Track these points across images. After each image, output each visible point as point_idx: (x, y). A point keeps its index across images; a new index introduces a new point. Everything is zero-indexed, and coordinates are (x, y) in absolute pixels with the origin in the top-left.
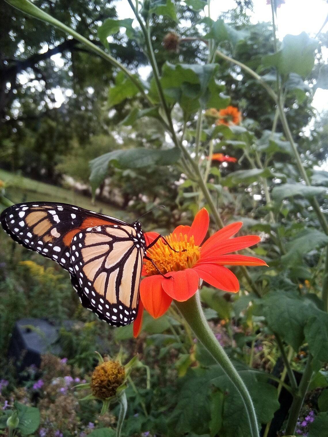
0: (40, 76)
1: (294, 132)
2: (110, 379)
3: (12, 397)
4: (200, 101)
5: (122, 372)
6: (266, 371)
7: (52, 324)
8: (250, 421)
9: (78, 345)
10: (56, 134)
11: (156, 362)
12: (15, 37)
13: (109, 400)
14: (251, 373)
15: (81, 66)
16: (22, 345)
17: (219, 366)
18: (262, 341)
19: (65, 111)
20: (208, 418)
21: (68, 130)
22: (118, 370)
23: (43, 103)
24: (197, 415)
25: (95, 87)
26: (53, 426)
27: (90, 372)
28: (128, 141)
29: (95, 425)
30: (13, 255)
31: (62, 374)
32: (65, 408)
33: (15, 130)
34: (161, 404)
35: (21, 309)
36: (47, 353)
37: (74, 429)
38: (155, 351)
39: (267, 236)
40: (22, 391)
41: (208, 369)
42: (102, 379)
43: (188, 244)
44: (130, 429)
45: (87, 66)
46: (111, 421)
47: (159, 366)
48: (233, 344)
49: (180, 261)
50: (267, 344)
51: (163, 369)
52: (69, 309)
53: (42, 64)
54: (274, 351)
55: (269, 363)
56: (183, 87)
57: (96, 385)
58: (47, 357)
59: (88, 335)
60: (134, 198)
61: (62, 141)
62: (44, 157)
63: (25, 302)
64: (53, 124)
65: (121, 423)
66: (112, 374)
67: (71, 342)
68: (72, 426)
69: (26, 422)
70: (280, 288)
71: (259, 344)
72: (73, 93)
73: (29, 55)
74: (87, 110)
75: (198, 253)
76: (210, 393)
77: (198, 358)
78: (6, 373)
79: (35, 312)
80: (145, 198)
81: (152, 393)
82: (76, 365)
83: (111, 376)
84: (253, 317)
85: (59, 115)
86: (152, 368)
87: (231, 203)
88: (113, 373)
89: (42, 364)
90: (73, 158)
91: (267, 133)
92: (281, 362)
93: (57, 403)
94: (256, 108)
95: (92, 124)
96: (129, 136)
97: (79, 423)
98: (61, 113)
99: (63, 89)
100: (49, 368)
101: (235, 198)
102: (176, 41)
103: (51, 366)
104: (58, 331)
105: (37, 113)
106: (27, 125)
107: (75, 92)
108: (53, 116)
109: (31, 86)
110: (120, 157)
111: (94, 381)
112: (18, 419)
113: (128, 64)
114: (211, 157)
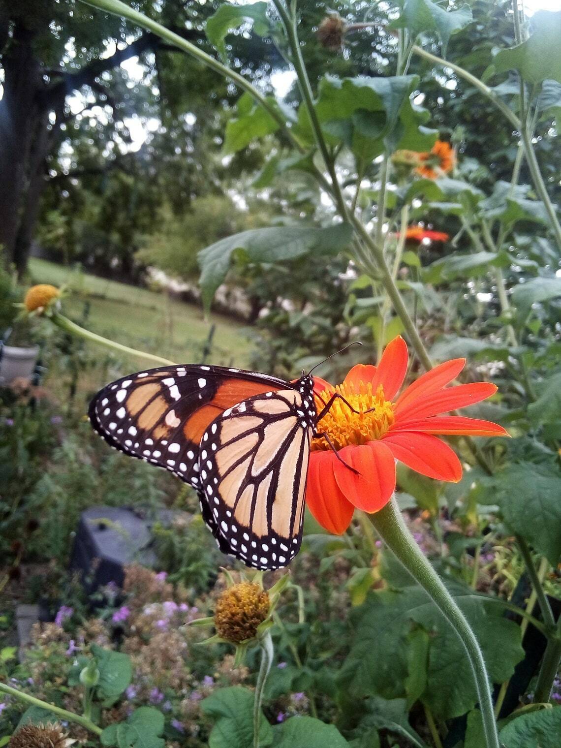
0: (103, 98)
1: (551, 179)
2: (246, 611)
3: (81, 634)
4: (385, 141)
5: (265, 600)
6: (501, 595)
7: (139, 516)
8: (476, 682)
9: (183, 550)
10: (134, 198)
11: (312, 578)
12: (60, 33)
13: (246, 644)
14: (476, 601)
15: (173, 77)
16: (92, 551)
17: (420, 588)
18: (493, 545)
19: (147, 158)
20: (404, 674)
21: (155, 189)
22: (259, 597)
23: (110, 145)
24: (385, 667)
25: (197, 113)
26: (147, 681)
27: (204, 595)
28: (256, 206)
29: (215, 680)
30: (71, 405)
31: (159, 597)
32: (165, 653)
33: (66, 194)
34: (323, 648)
35: (89, 491)
36: (134, 563)
37: (180, 687)
38: (309, 560)
39: (501, 365)
40: (97, 625)
41: (401, 592)
42: (233, 611)
43: (374, 398)
44: (273, 688)
45: (183, 77)
46: (240, 674)
47: (317, 585)
48: (444, 550)
49: (362, 429)
50: (502, 550)
51: (324, 590)
52: (166, 492)
53: (106, 76)
54: (514, 562)
55: (506, 582)
56: (355, 119)
57: (224, 620)
58: (133, 570)
59: (199, 535)
60: (269, 303)
61: (145, 209)
62: (115, 237)
63: (96, 482)
64: (129, 180)
65: (262, 680)
66: (249, 604)
67: (171, 545)
68: (177, 681)
69: (110, 676)
70: (526, 459)
71: (487, 551)
72: (159, 126)
73: (84, 63)
74: (184, 154)
75: (390, 414)
76: (406, 632)
77: (386, 574)
78: (69, 596)
79: (111, 496)
80: (287, 304)
81: (309, 630)
82: (181, 584)
83: (247, 605)
84: (478, 506)
85: (138, 165)
86: (306, 589)
87: (439, 310)
88: (251, 602)
89: (127, 581)
90: (164, 238)
91: (502, 185)
92: (527, 581)
93: (153, 645)
94: (481, 140)
95: (194, 178)
96: (258, 196)
97: (189, 677)
98: (142, 160)
99: (143, 119)
100: (138, 588)
101: (446, 300)
102: (340, 31)
103: (141, 585)
104: (149, 528)
105: (102, 163)
106: (86, 185)
107: (164, 124)
108: (128, 167)
109: (90, 116)
110: (250, 243)
111: (220, 613)
112: (97, 671)
113: (254, 69)
114: (404, 233)
